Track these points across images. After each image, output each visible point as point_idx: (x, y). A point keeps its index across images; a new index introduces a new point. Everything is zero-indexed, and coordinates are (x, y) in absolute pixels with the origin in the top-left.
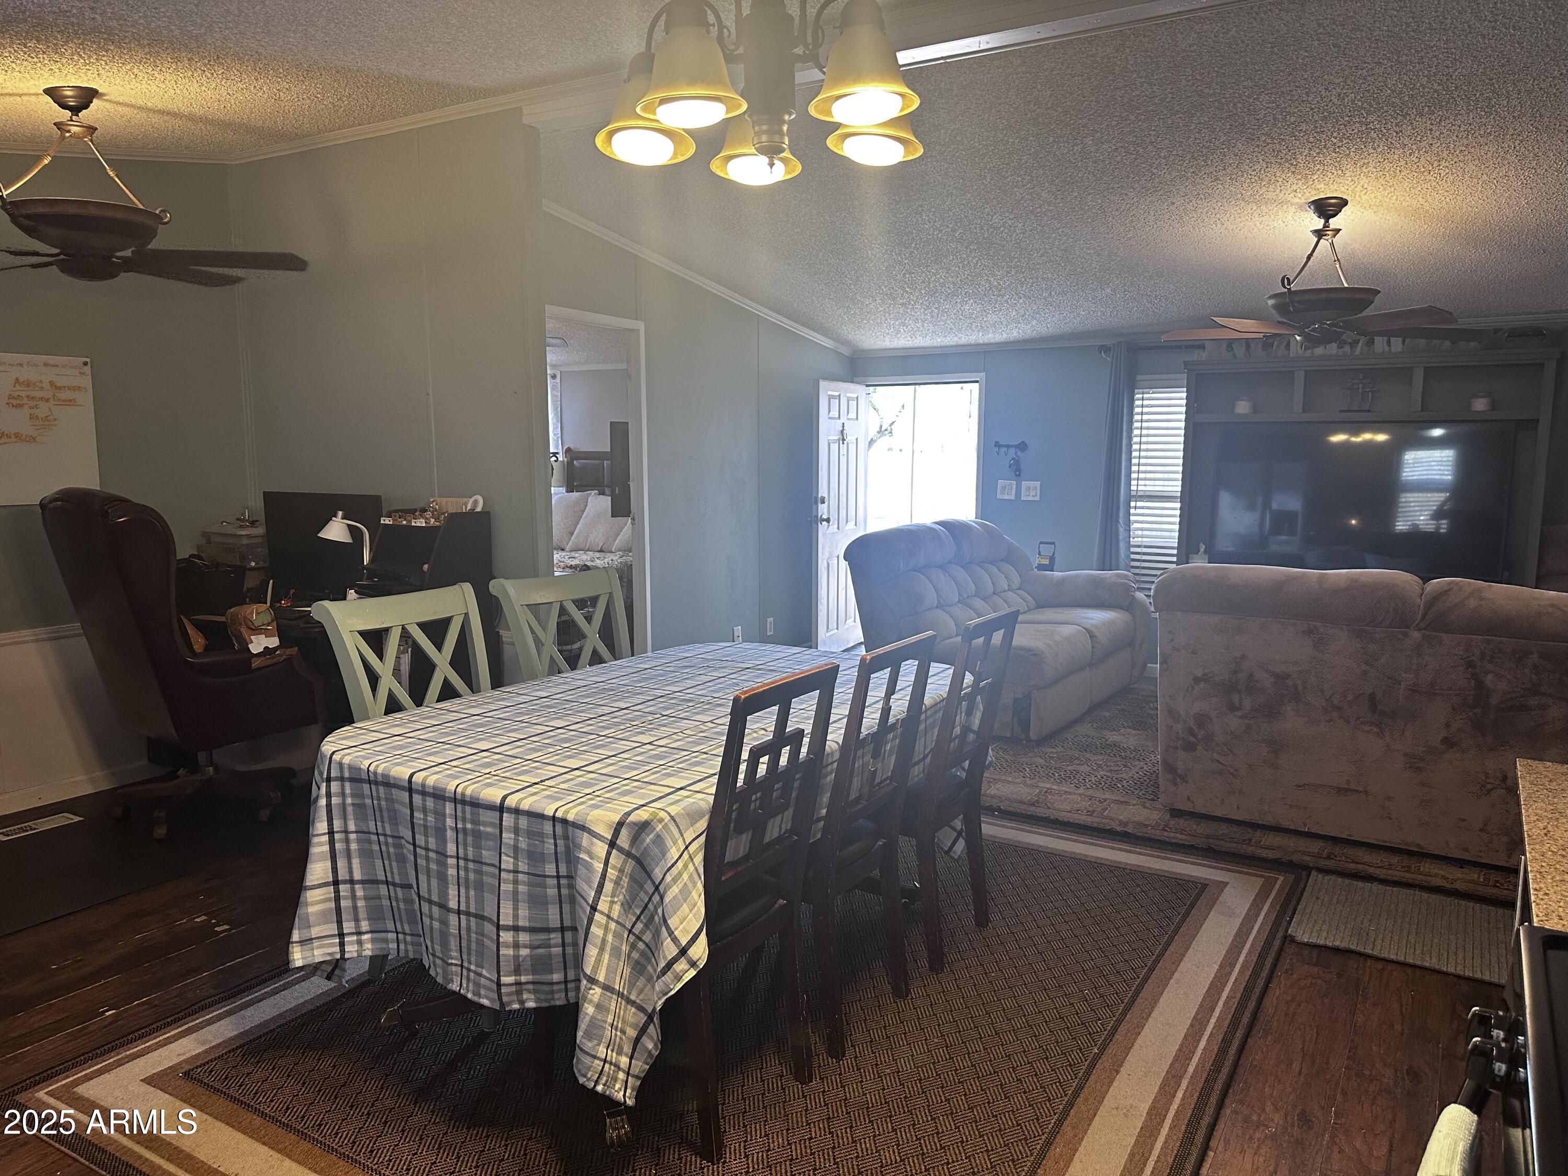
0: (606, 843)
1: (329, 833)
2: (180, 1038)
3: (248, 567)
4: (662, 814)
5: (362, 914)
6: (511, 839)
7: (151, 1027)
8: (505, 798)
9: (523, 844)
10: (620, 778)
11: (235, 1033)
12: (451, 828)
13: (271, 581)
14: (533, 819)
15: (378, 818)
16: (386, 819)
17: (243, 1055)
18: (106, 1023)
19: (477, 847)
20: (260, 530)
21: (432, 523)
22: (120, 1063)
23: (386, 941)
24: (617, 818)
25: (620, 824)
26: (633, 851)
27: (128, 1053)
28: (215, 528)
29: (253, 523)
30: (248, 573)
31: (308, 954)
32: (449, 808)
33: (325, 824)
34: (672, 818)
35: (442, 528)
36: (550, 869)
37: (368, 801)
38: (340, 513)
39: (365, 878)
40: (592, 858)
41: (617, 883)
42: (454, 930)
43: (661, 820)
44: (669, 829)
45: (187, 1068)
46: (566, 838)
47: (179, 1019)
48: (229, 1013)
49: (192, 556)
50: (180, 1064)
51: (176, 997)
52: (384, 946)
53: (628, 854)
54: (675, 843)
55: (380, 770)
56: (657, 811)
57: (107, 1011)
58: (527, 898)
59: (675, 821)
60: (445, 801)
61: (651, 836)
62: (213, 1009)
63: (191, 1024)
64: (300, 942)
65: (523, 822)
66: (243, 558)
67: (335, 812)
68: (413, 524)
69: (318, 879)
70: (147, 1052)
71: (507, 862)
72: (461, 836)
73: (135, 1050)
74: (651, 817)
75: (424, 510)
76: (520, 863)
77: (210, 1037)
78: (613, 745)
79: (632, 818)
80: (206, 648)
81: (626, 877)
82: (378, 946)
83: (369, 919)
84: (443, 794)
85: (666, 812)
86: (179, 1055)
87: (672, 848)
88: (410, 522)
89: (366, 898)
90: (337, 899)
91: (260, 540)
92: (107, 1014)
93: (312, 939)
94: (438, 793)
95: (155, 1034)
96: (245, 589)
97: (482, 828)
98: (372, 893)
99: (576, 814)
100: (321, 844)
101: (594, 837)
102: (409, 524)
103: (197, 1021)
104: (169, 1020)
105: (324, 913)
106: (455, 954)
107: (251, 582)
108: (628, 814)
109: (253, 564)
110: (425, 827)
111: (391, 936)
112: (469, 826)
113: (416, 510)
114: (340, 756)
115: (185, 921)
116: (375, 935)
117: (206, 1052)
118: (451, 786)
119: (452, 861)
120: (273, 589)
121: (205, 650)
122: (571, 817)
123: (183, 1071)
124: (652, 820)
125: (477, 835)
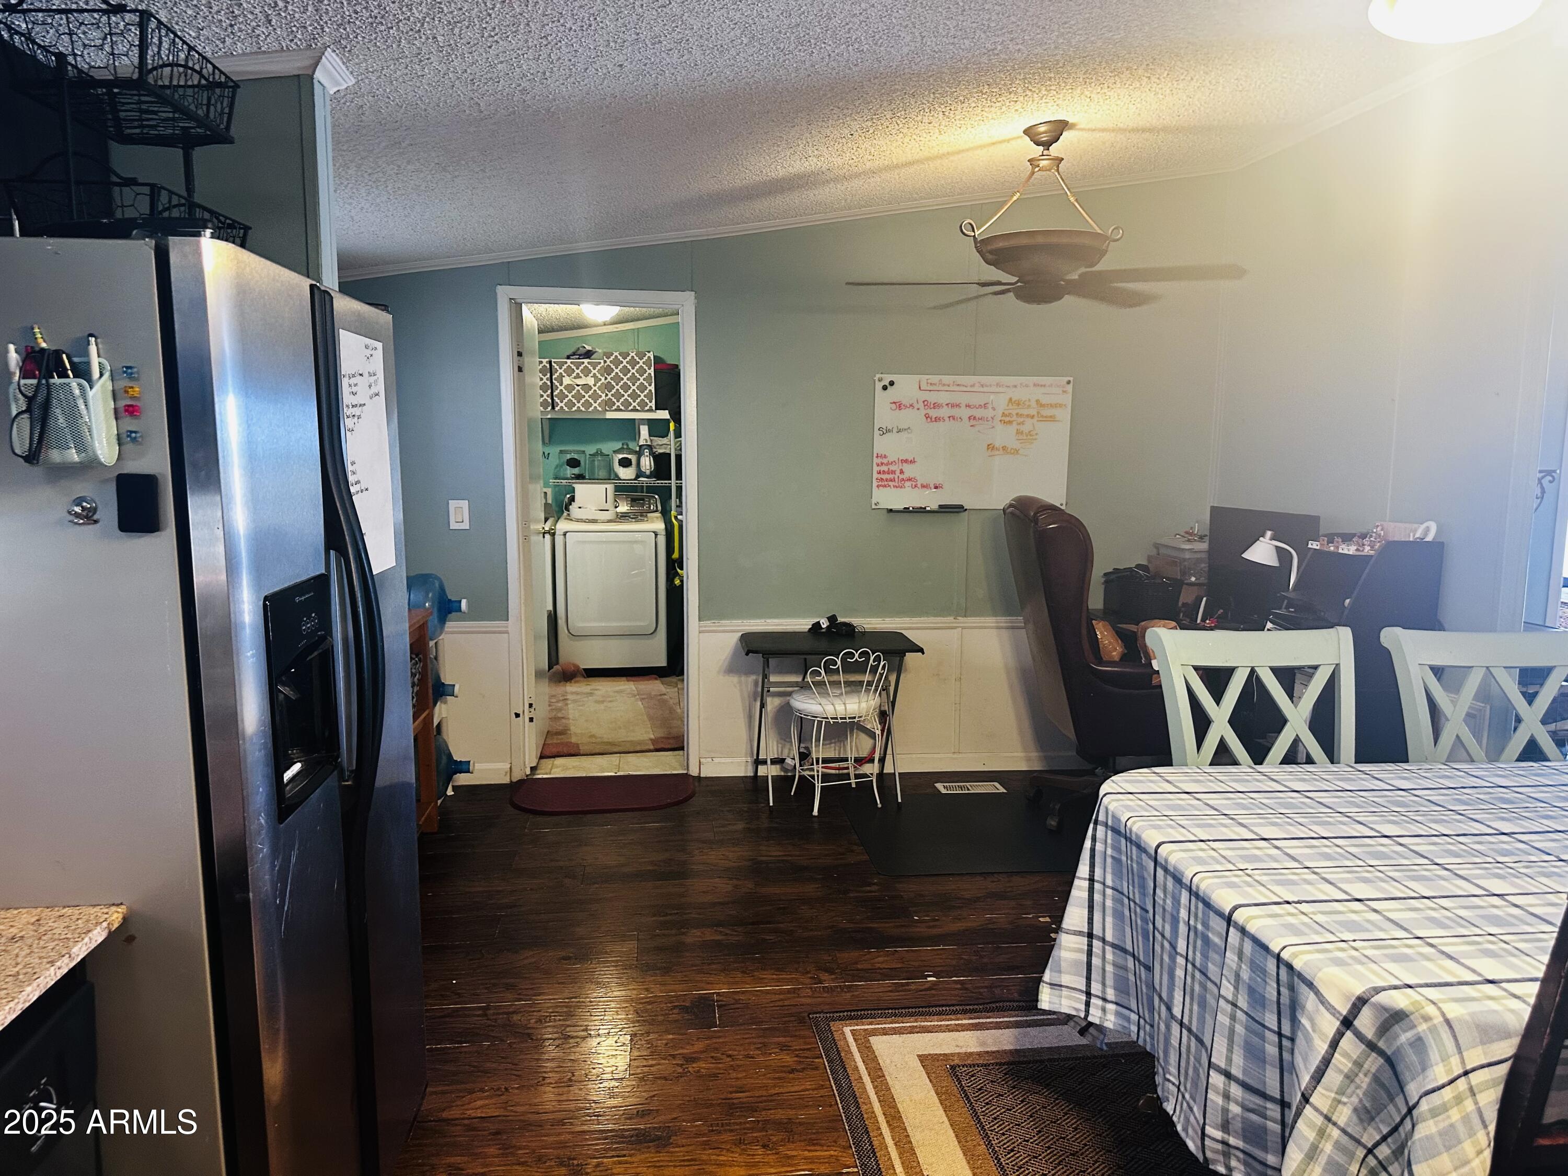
0: (1338, 1019)
1: (1090, 880)
2: (967, 1030)
3: (1189, 581)
4: (1431, 1010)
5: (1110, 981)
6: (1233, 961)
7: (952, 1008)
8: (1235, 908)
9: (1245, 975)
10: (1411, 933)
11: (1012, 1047)
12: (1184, 922)
13: (1205, 599)
14: (1258, 948)
15: (1130, 881)
16: (1136, 886)
17: (1006, 1074)
18: (923, 988)
19: (1205, 956)
20: (1204, 546)
21: (1366, 551)
22: (912, 1030)
23: (1128, 1020)
24: (1359, 989)
25: (1360, 1002)
26: (1381, 1044)
27: (923, 1024)
28: (1165, 541)
29: (1201, 538)
30: (1185, 586)
31: (1056, 1000)
32: (1185, 896)
33: (1087, 868)
34: (1448, 1022)
35: (1374, 559)
36: (1271, 1020)
37: (1124, 858)
38: (1269, 534)
39: (1116, 942)
40: (1314, 1031)
41: (1350, 1078)
42: (1175, 1042)
43: (1427, 1018)
44: (1439, 1035)
45: (956, 1062)
46: (1292, 988)
47: (975, 1011)
48: (1017, 1025)
49: (1138, 566)
50: (952, 1055)
51: (986, 987)
52: (1126, 1024)
53: (1371, 1046)
54: (1445, 1059)
55: (1134, 829)
56: (1424, 1002)
57: (930, 976)
58: (1242, 1043)
59: (1451, 1027)
60: (1182, 887)
61: (1409, 1034)
62: (1006, 1014)
63: (981, 1021)
64: (1051, 984)
65: (1248, 946)
66: (1184, 573)
67: (1098, 860)
68: (1340, 551)
69: (1073, 925)
70: (936, 1029)
71: (1227, 990)
72: (1192, 934)
73: (929, 1024)
74: (1411, 1008)
75: (1363, 536)
76: (1239, 996)
77: (990, 1041)
78: (1442, 882)
79: (1381, 998)
80: (1124, 658)
81: (1366, 1075)
82: (1120, 1022)
83: (1115, 989)
84: (1180, 877)
85: (1439, 1009)
86: (957, 1046)
87: (1437, 1064)
88: (1338, 548)
89: (1115, 965)
90: (1090, 953)
91: (1204, 556)
92: (929, 979)
93: (1061, 986)
94: (1177, 874)
95: (951, 1016)
96: (1180, 604)
97: (1210, 935)
98: (1120, 961)
99: (1305, 964)
100: (1080, 888)
101: (1322, 1003)
102: (1336, 551)
103: (988, 1020)
104: (968, 1007)
105: (1076, 962)
106: (1174, 1070)
107: (1186, 597)
108: (1378, 990)
109: (1193, 579)
110: (1164, 909)
111: (1134, 1017)
112: (1199, 927)
113: (1354, 535)
114: (1109, 800)
115: (1031, 916)
116: (1120, 1009)
117: (979, 1054)
118: (1188, 874)
119: (1181, 961)
120: (1205, 607)
121: (1121, 659)
122: (1298, 964)
123: (952, 1064)
124: (1412, 1013)
125: (1207, 941)
